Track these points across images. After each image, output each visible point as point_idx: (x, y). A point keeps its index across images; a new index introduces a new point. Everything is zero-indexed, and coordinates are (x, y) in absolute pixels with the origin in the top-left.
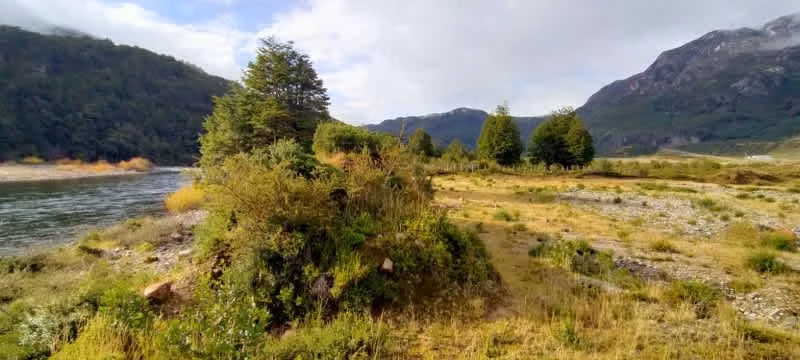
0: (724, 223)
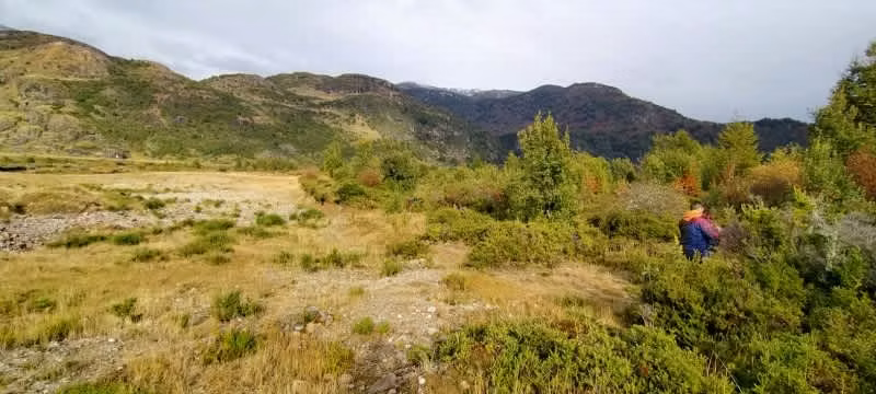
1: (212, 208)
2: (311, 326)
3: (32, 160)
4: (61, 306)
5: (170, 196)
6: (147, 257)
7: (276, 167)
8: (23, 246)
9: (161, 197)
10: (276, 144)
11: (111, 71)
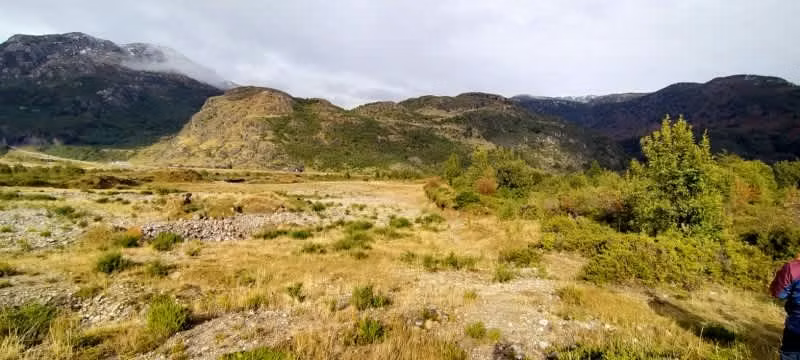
0: (81, 230)
1: (357, 211)
2: (429, 324)
3: (248, 175)
4: (258, 283)
5: (329, 200)
6: (311, 249)
7: (406, 176)
8: (241, 236)
9: (323, 202)
10: (406, 157)
11: (295, 109)
